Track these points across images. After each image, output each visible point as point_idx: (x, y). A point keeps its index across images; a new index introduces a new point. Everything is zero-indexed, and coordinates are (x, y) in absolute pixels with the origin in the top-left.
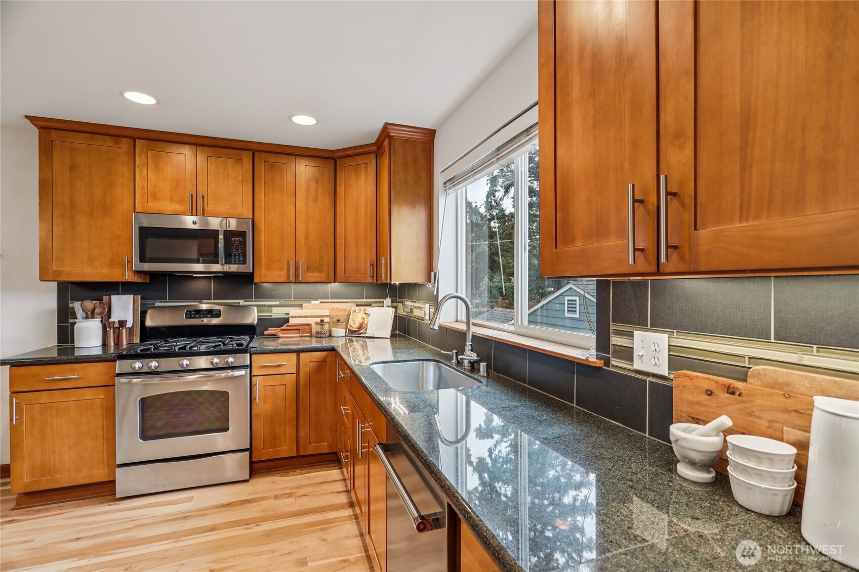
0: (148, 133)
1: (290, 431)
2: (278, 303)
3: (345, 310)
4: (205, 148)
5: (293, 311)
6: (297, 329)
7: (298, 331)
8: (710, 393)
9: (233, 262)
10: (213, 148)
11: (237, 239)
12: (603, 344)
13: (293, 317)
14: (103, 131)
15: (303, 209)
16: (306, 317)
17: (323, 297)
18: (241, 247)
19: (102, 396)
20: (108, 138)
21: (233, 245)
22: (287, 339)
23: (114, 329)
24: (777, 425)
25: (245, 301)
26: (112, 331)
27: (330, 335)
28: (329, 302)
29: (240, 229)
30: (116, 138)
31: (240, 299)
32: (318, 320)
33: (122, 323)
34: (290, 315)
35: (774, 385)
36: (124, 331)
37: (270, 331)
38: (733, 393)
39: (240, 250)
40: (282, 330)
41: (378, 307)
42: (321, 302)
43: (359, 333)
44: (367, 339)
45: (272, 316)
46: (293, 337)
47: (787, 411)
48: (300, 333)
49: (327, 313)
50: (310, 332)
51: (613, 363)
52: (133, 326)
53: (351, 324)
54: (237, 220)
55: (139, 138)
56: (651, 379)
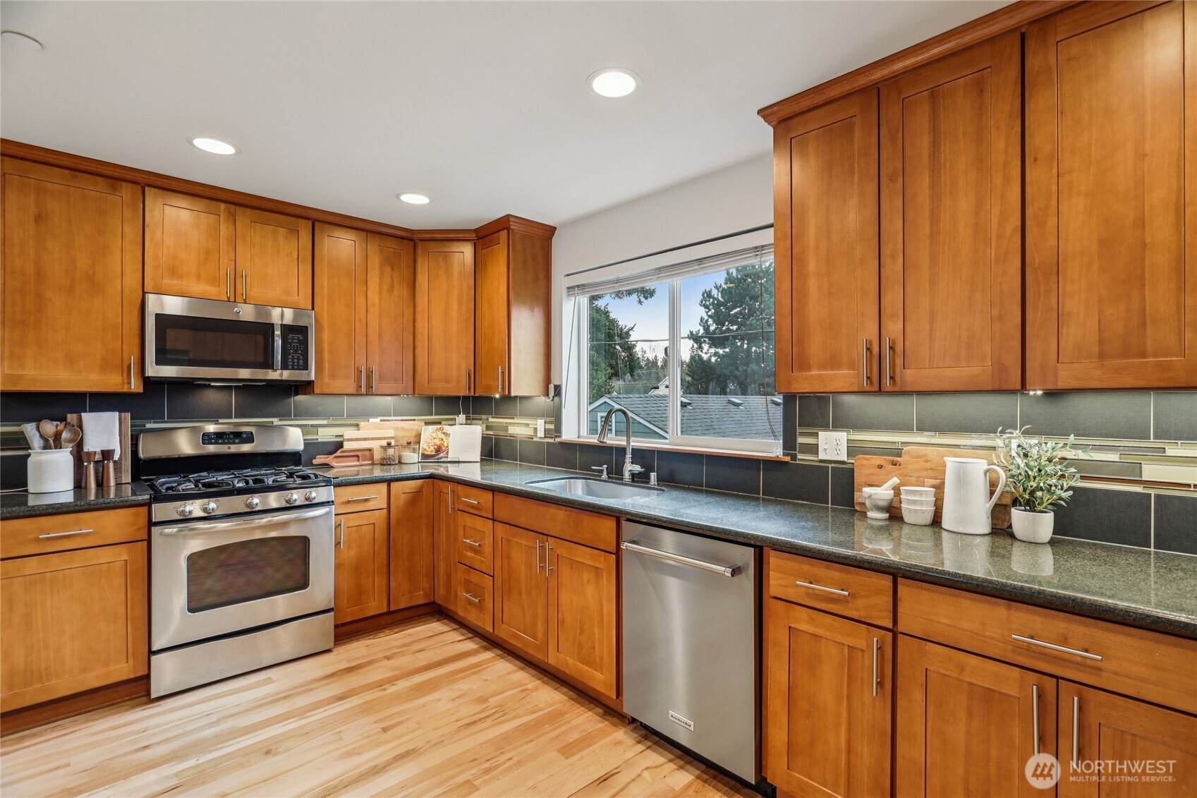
0: (164, 180)
1: (379, 581)
2: (325, 422)
3: (412, 429)
4: (248, 211)
5: (348, 433)
6: (356, 455)
7: (356, 458)
8: (880, 467)
9: (290, 367)
10: (258, 211)
11: (296, 336)
12: (790, 444)
13: (348, 440)
14: (93, 168)
15: (376, 300)
16: (365, 439)
17: (384, 413)
18: (300, 348)
19: (125, 557)
20: (100, 179)
21: (290, 344)
22: (342, 468)
23: (97, 462)
24: (921, 479)
25: (280, 420)
26: (92, 466)
27: (400, 462)
28: (392, 420)
29: (301, 324)
30: (113, 181)
31: (274, 417)
32: (384, 443)
33: (107, 454)
34: (346, 437)
35: (918, 457)
36: (111, 465)
37: (319, 460)
38: (895, 465)
39: (300, 352)
40: (336, 457)
41: (449, 425)
42: (381, 420)
43: (437, 457)
44: (449, 465)
45: (317, 439)
46: (351, 466)
47: (926, 470)
48: (359, 461)
49: (391, 433)
50: (372, 459)
51: (799, 457)
52: (120, 459)
53: (425, 447)
54: (294, 311)
55: (149, 186)
56: (833, 465)
